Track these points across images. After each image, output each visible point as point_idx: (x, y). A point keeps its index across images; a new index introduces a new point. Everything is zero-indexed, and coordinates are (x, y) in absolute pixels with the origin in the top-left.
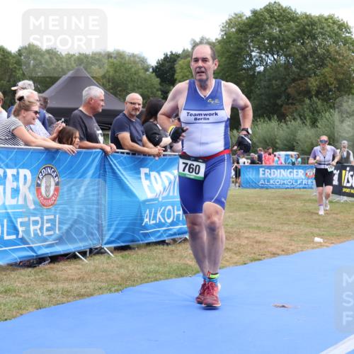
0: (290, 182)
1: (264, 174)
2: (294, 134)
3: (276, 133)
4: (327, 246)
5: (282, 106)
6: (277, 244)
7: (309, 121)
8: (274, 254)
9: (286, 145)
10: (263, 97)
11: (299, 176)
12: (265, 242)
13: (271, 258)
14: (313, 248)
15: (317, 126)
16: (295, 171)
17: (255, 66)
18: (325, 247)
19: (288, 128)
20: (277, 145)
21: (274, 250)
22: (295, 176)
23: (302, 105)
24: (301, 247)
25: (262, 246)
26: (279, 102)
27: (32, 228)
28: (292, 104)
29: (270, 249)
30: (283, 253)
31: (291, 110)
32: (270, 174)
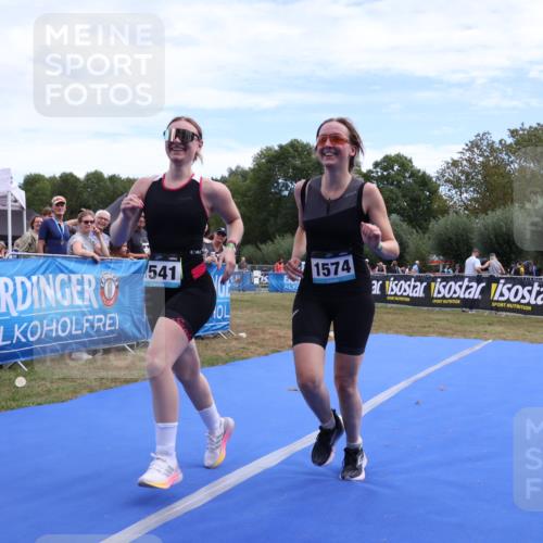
1: (287, 281)
17: (281, 191)
27: (96, 325)
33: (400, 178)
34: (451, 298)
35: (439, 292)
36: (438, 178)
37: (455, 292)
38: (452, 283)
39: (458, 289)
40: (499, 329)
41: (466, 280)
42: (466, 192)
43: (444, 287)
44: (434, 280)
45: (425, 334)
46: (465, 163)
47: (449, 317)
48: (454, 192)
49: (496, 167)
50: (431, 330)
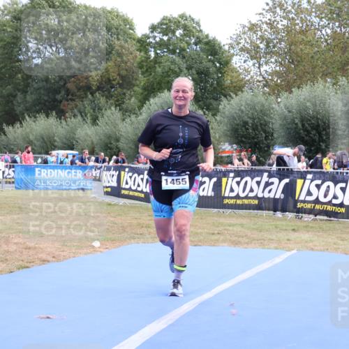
0: (67, 183)
1: (39, 174)
2: (73, 131)
3: (54, 131)
4: (101, 252)
5: (61, 102)
6: (49, 250)
7: (89, 118)
8: (44, 261)
9: (65, 144)
10: (42, 92)
11: (78, 177)
12: (35, 248)
13: (40, 265)
14: (86, 254)
15: (98, 124)
16: (73, 171)
18: (99, 253)
19: (68, 125)
20: (56, 144)
21: (44, 256)
22: (73, 177)
23: (82, 101)
24: (74, 253)
25: (31, 252)
26: (59, 97)
28: (72, 100)
29: (40, 256)
30: (54, 259)
31: (70, 106)
32: (47, 174)
33: (183, 45)
34: (247, 197)
35: (232, 190)
36: (231, 46)
37: (252, 190)
38: (248, 179)
39: (255, 187)
40: (305, 236)
41: (266, 174)
42: (267, 63)
43: (238, 183)
44: (226, 174)
45: (214, 243)
46: (265, 26)
47: (244, 221)
48: (250, 63)
49: (303, 32)
50: (222, 237)
